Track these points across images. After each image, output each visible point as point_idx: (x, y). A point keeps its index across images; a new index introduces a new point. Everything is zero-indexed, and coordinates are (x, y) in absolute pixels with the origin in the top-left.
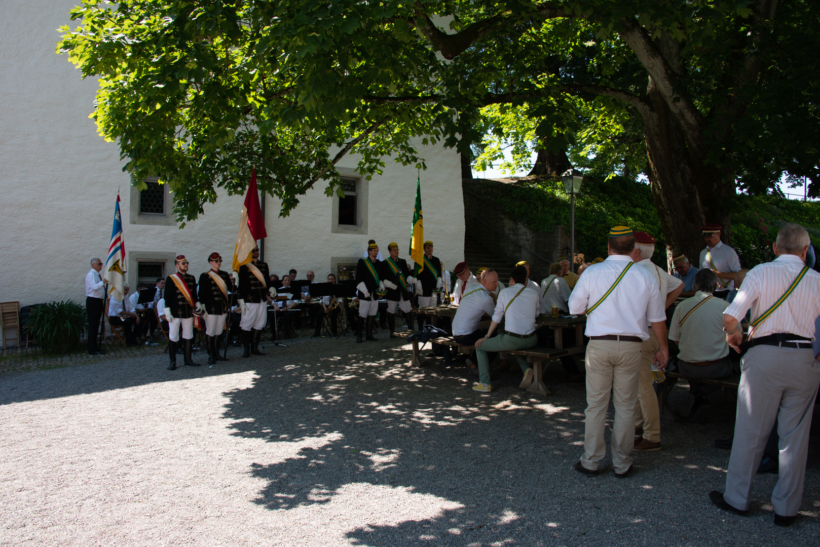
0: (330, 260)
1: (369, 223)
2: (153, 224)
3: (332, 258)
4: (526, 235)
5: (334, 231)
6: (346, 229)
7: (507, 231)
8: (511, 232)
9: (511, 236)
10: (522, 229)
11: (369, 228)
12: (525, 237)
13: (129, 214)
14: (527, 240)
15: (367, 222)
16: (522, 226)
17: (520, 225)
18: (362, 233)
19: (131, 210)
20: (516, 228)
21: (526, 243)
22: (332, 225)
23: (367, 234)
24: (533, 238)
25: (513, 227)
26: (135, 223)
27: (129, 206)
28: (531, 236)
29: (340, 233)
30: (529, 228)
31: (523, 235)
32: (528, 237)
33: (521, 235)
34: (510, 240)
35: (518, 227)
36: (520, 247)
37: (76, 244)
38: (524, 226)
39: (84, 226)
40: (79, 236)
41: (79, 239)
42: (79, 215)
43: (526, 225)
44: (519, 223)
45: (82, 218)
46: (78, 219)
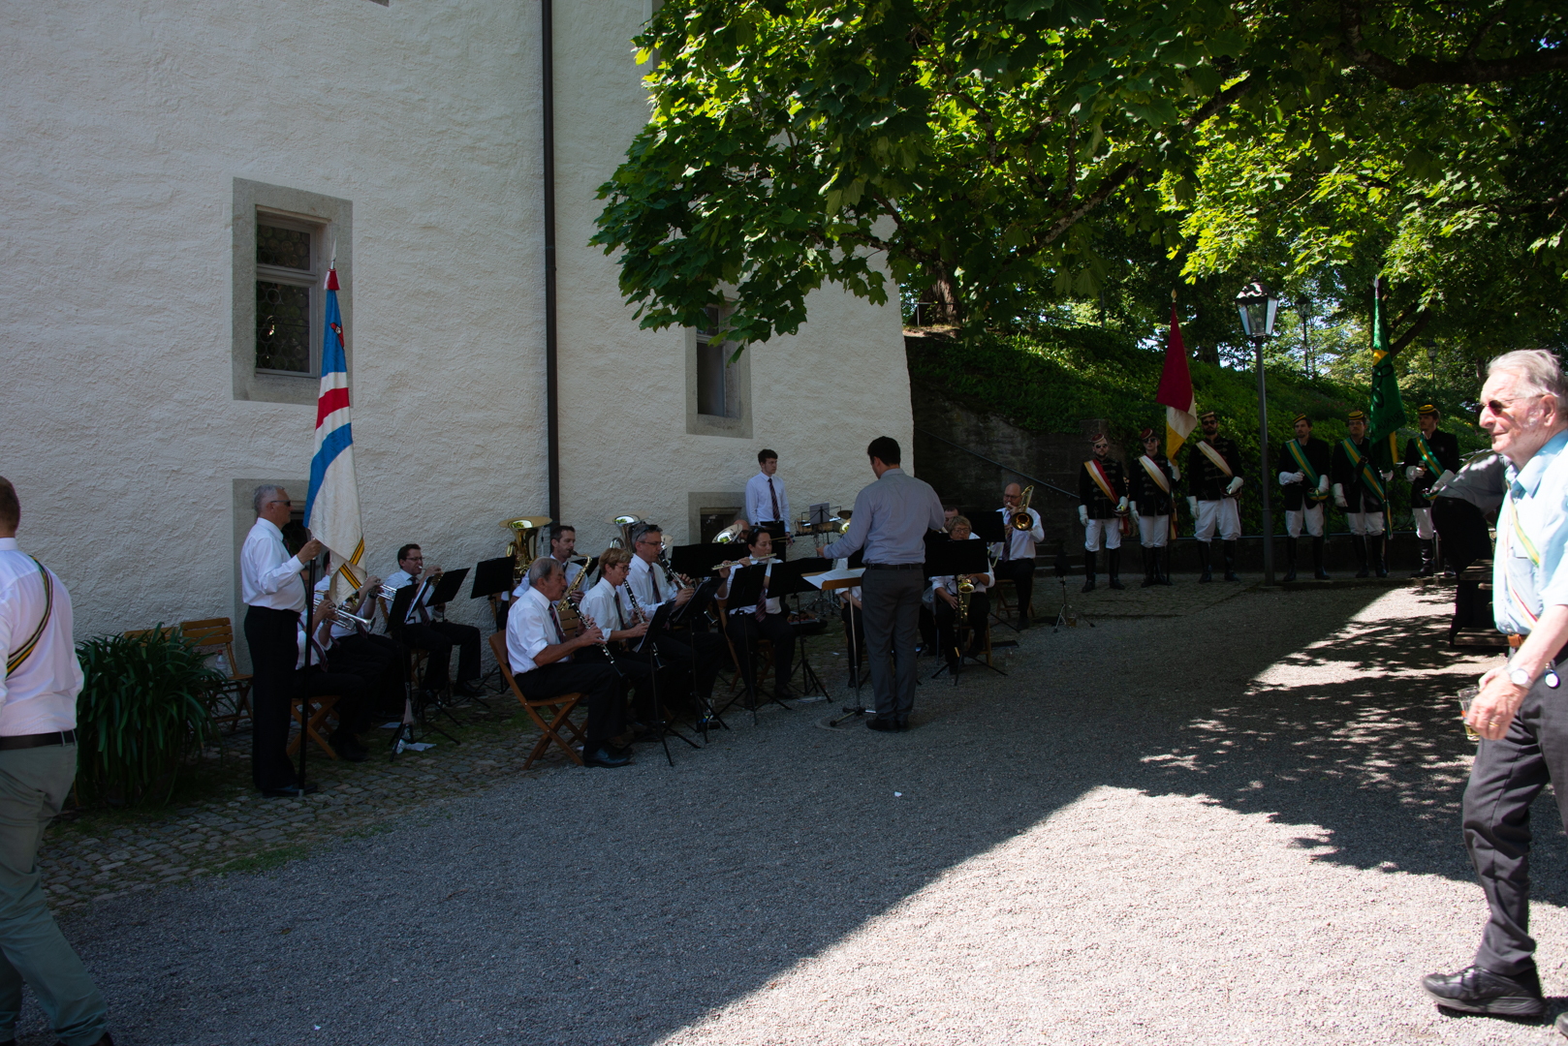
0: (685, 499)
1: (754, 411)
2: (293, 402)
3: (691, 495)
4: (1012, 443)
5: (693, 430)
6: (713, 425)
7: (960, 435)
8: (973, 438)
9: (972, 445)
10: (1000, 428)
11: (756, 422)
12: (1009, 447)
13: (230, 371)
14: (1014, 453)
15: (750, 409)
16: (1001, 423)
17: (995, 421)
18: (742, 435)
19: (235, 358)
20: (986, 429)
21: (1014, 458)
22: (688, 414)
23: (750, 437)
24: (1030, 448)
25: (977, 426)
26: (246, 397)
27: (230, 348)
28: (1025, 444)
29: (703, 433)
30: (1021, 428)
31: (1004, 443)
32: (1019, 446)
33: (998, 442)
34: (970, 454)
35: (992, 425)
36: (999, 468)
37: (82, 458)
38: (1008, 423)
39: (105, 402)
40: (93, 431)
41: (92, 442)
42: (91, 368)
43: (1012, 420)
44: (993, 418)
45: (100, 378)
46: (88, 380)
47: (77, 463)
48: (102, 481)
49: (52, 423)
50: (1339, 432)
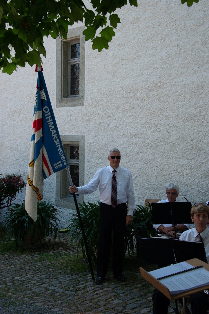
37: (197, 129)
39: (207, 104)
40: (201, 118)
41: (201, 122)
42: (202, 91)
45: (205, 95)
46: (200, 97)
47: (195, 130)
48: (204, 138)
49: (188, 115)
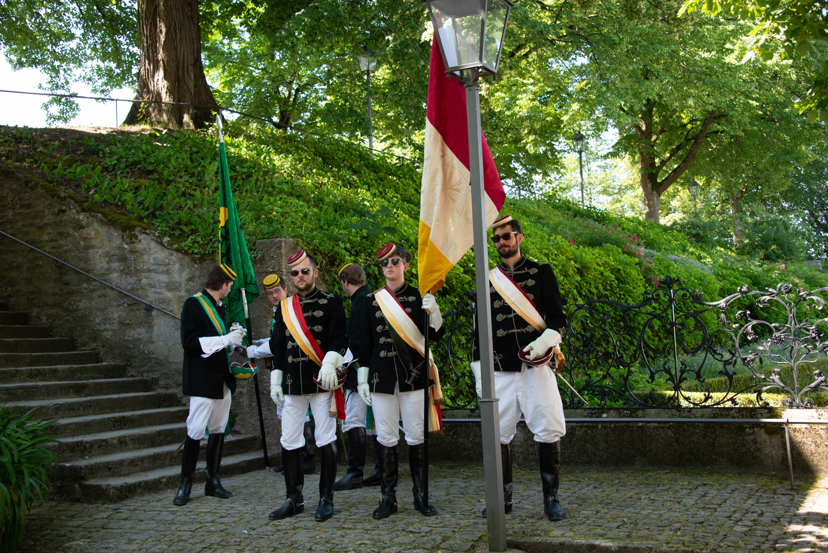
4: (168, 272)
7: (99, 261)
8: (115, 265)
9: (115, 276)
10: (152, 251)
12: (164, 278)
14: (171, 287)
16: (153, 244)
17: (145, 242)
20: (132, 252)
21: (169, 295)
24: (191, 279)
25: (120, 248)
28: (185, 275)
30: (178, 250)
31: (157, 272)
32: (176, 277)
33: (149, 271)
34: (112, 288)
35: (140, 246)
36: (149, 309)
38: (161, 244)
43: (166, 239)
44: (141, 237)
50: (615, 260)
